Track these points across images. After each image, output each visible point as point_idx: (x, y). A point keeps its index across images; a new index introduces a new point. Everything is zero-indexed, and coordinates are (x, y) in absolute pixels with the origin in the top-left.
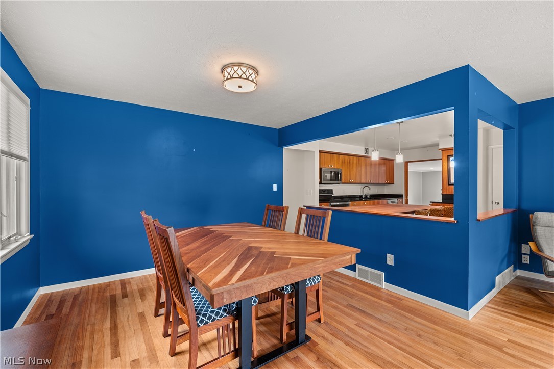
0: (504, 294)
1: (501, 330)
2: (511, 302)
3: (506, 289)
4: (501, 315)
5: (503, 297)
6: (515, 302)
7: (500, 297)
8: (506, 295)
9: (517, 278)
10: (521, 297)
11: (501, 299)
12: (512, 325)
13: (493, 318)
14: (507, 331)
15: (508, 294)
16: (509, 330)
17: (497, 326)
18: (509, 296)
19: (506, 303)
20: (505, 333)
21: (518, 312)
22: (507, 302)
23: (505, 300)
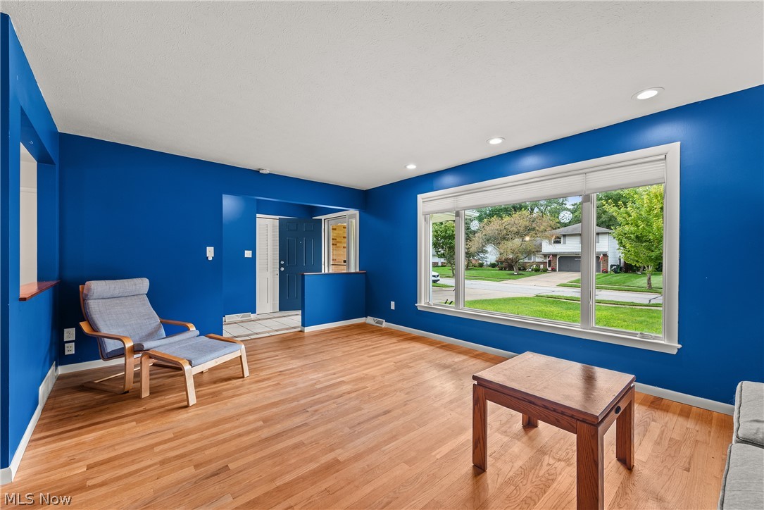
0: (52, 409)
1: (72, 461)
2: (67, 413)
3: (51, 401)
4: (62, 440)
5: (52, 413)
6: (72, 411)
7: (47, 415)
8: (55, 409)
9: (60, 378)
10: (76, 402)
11: (50, 417)
12: (83, 443)
13: (51, 452)
14: (81, 456)
15: (57, 405)
16: (81, 453)
17: (62, 460)
18: (59, 408)
19: (61, 420)
20: (80, 461)
21: (82, 422)
22: (61, 417)
23: (58, 415)
